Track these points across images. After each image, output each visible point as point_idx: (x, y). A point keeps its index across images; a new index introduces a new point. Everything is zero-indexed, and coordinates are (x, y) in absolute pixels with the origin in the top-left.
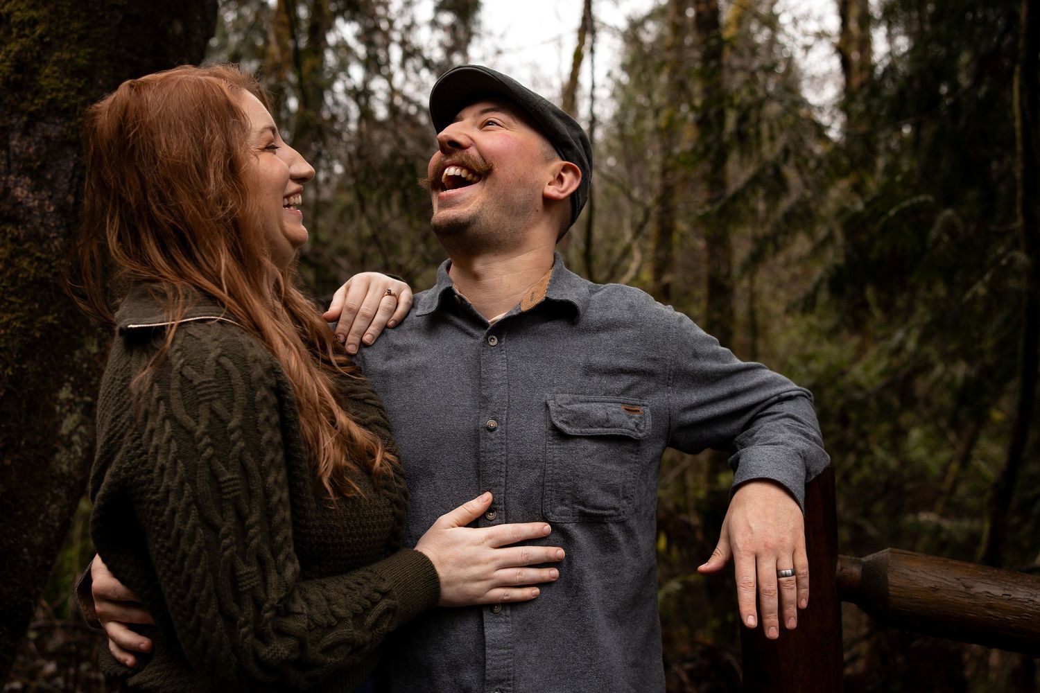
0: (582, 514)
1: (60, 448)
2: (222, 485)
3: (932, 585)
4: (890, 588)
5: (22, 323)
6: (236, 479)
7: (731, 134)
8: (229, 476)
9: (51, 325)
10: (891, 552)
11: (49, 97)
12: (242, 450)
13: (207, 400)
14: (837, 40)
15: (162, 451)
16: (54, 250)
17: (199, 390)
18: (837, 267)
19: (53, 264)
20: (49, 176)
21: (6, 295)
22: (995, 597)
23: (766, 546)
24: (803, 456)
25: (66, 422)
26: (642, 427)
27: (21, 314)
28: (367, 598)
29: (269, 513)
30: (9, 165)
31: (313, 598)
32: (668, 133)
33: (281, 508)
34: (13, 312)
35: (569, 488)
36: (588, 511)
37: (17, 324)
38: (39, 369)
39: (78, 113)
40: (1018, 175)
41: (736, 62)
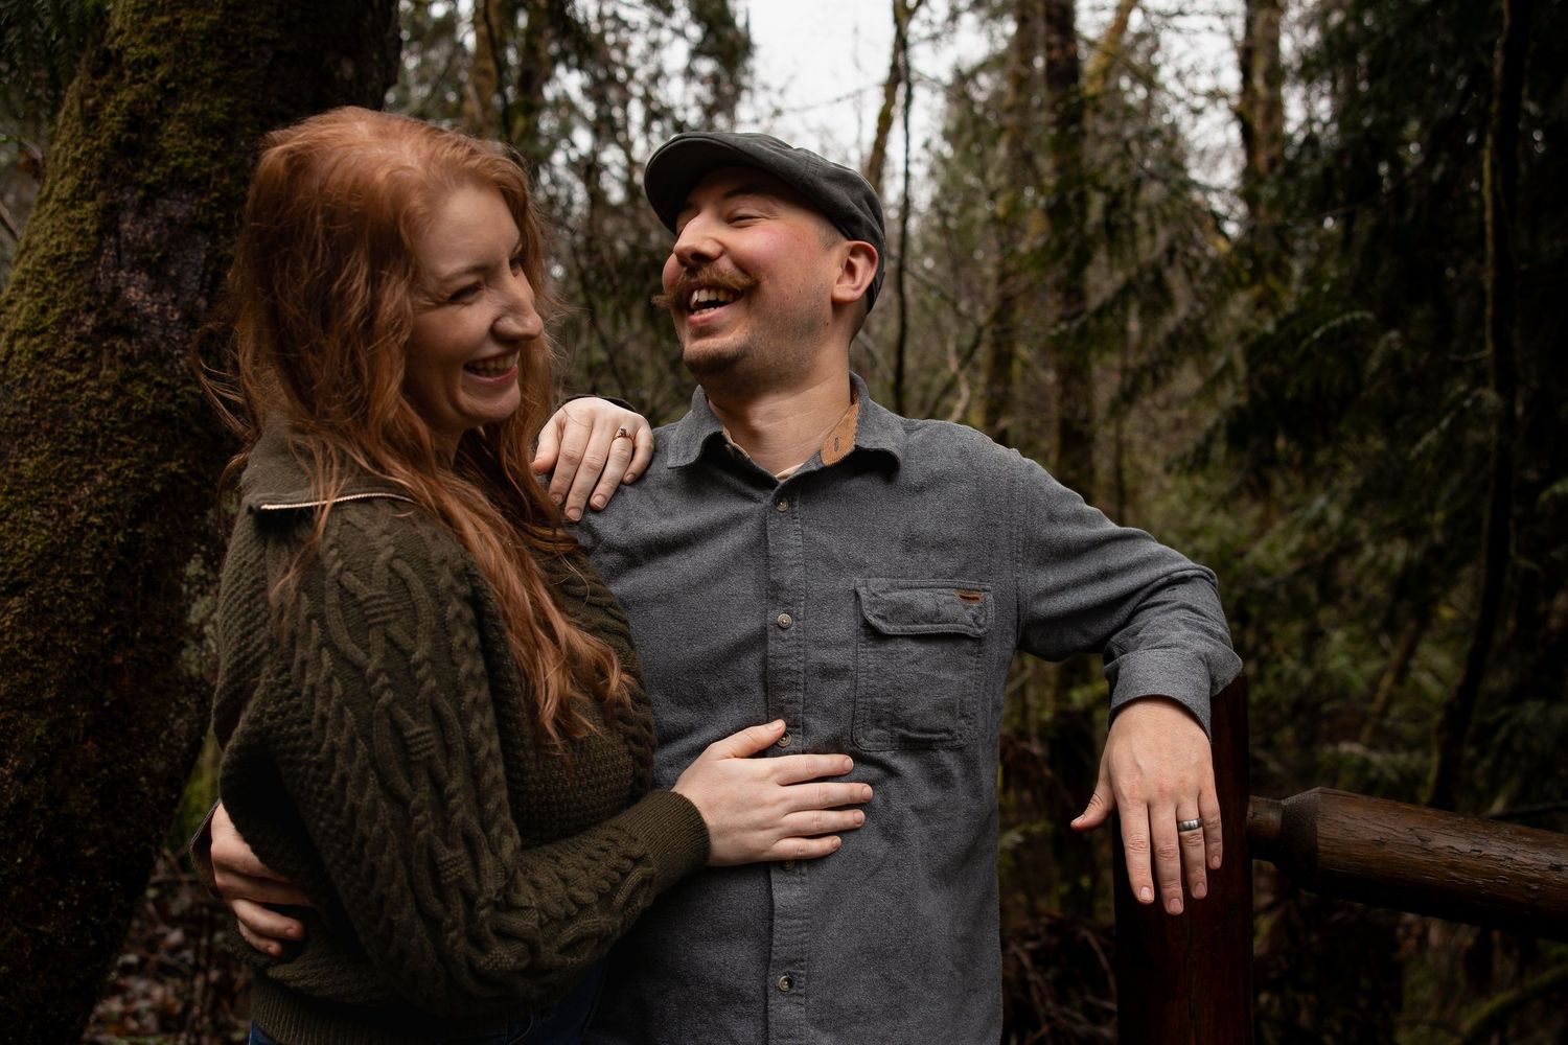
0: (904, 739)
1: (189, 641)
2: (409, 742)
3: (1377, 838)
4: (1320, 841)
5: (136, 471)
6: (427, 732)
7: (1097, 225)
8: (417, 729)
9: (175, 475)
10: (1321, 792)
11: (172, 163)
12: (433, 692)
13: (379, 623)
14: (1235, 101)
15: (321, 694)
16: (179, 372)
17: (366, 609)
18: (1238, 410)
19: (178, 392)
20: (173, 273)
21: (114, 434)
22: (1461, 853)
23: (1161, 790)
24: (1207, 661)
25: (195, 607)
26: (982, 621)
27: (136, 460)
28: (615, 869)
29: (475, 774)
30: (119, 256)
31: (544, 880)
32: (1008, 225)
33: (490, 763)
34: (125, 456)
35: (888, 706)
36: (912, 735)
37: (130, 473)
38: (160, 535)
39: (211, 185)
40: (1488, 286)
41: (1104, 128)
